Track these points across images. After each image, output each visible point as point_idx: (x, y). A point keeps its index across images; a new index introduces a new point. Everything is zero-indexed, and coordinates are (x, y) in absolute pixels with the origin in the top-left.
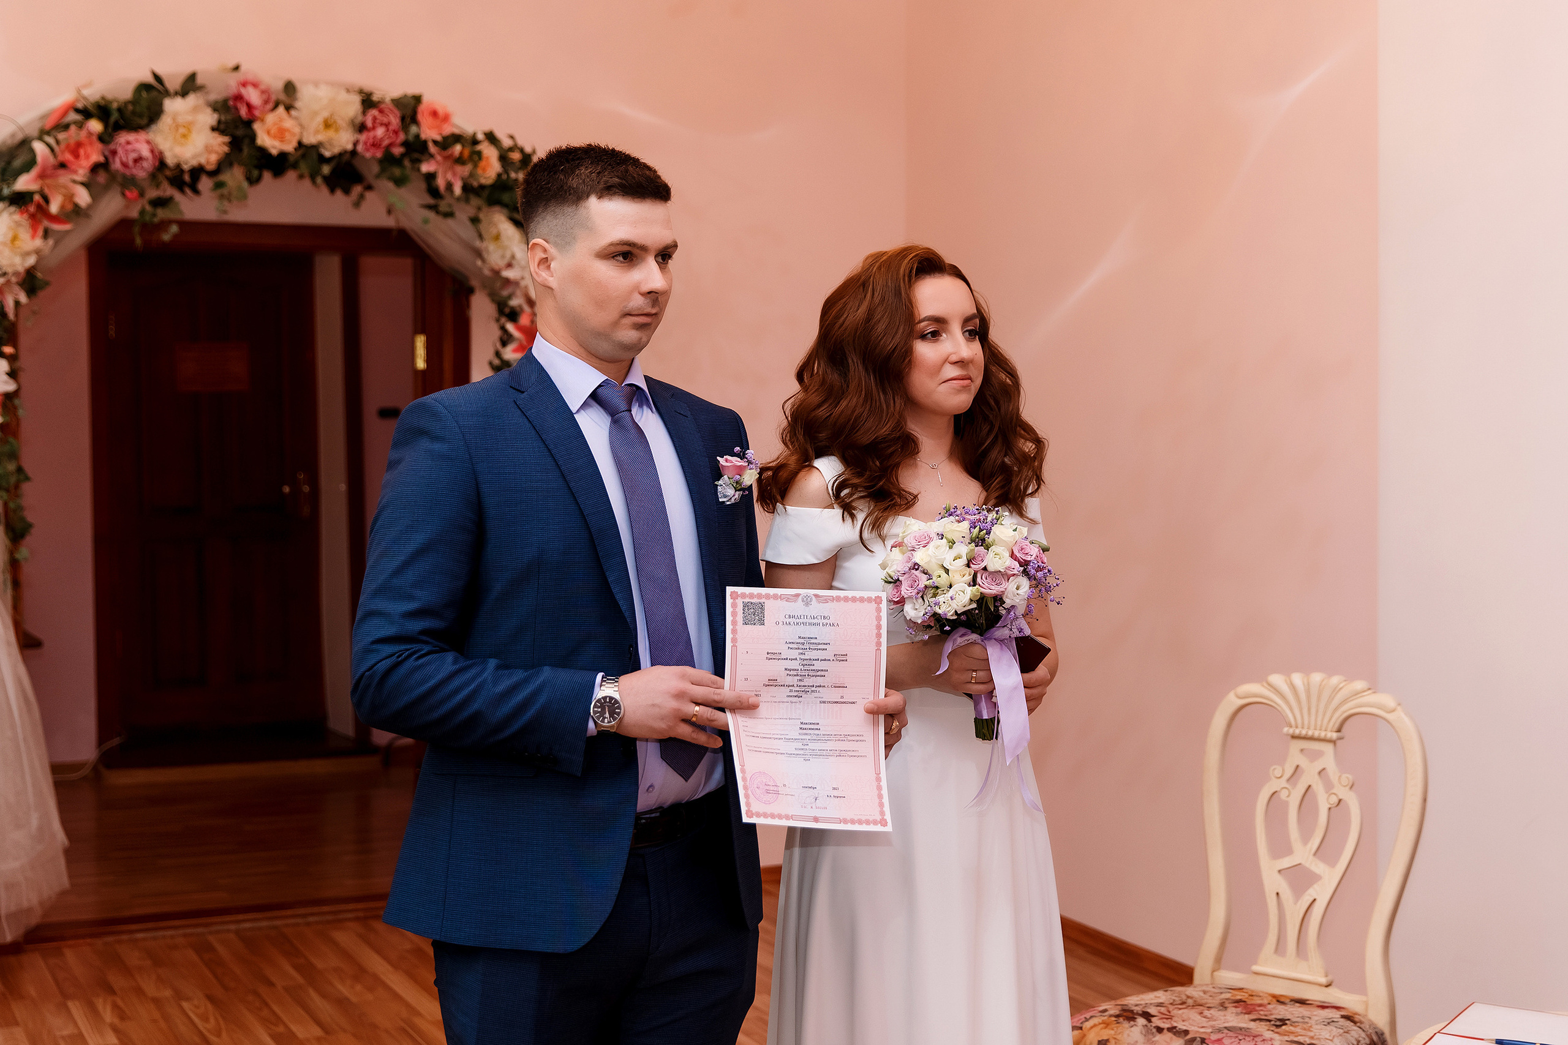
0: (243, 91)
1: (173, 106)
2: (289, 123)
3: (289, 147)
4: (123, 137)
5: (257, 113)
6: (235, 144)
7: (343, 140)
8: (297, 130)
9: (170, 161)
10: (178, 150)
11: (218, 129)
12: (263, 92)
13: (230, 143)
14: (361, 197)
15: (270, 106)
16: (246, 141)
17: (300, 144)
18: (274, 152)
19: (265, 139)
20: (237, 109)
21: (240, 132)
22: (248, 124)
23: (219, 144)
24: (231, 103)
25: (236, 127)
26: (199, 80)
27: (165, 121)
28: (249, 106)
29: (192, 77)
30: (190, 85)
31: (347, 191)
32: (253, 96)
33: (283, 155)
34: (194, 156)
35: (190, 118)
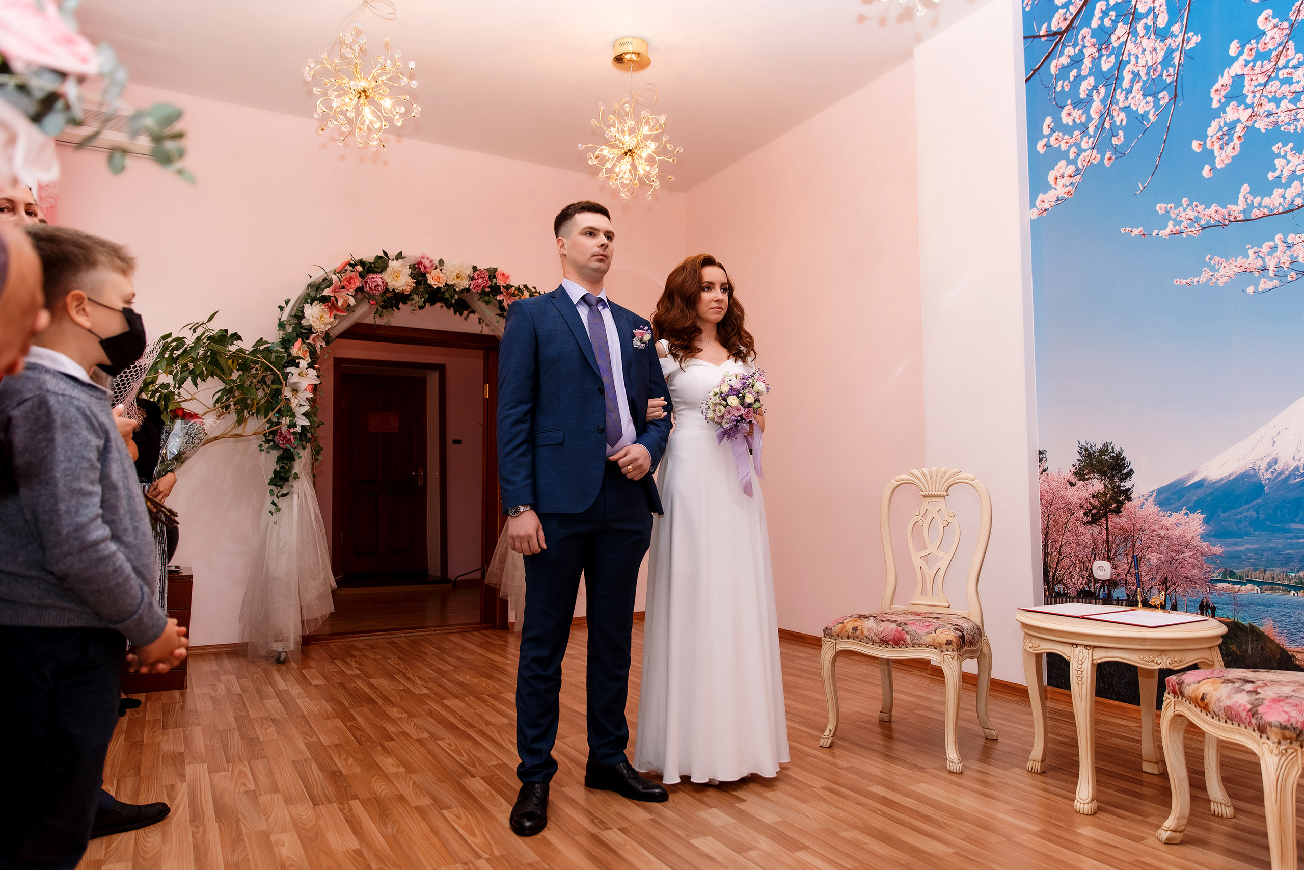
0: (422, 260)
1: (393, 264)
2: (441, 275)
3: (441, 286)
4: (371, 276)
5: (428, 270)
6: (418, 283)
7: (465, 284)
8: (445, 278)
9: (390, 288)
10: (394, 283)
11: (412, 276)
12: (431, 261)
13: (415, 283)
14: (468, 316)
15: (434, 268)
16: (423, 282)
17: (446, 284)
18: (435, 287)
19: (431, 281)
20: (420, 268)
21: (420, 279)
22: (424, 275)
23: (411, 282)
24: (416, 266)
25: (418, 277)
26: (404, 254)
27: (389, 270)
28: (425, 267)
29: (401, 253)
30: (399, 256)
31: (461, 314)
32: (427, 264)
33: (439, 288)
34: (400, 287)
35: (400, 269)
